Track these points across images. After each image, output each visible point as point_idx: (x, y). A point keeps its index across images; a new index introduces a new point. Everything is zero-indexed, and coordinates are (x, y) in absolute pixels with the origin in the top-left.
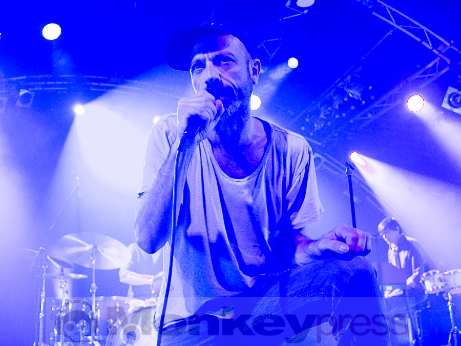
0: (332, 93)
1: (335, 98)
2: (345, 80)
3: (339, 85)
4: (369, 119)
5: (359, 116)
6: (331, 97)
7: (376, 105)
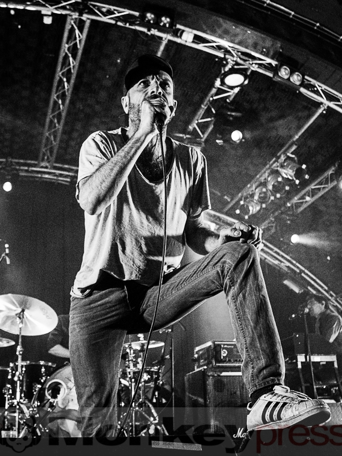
0: (267, 174)
1: (269, 179)
2: (279, 160)
3: (275, 165)
4: (306, 202)
5: (296, 198)
6: (265, 179)
7: (313, 186)
